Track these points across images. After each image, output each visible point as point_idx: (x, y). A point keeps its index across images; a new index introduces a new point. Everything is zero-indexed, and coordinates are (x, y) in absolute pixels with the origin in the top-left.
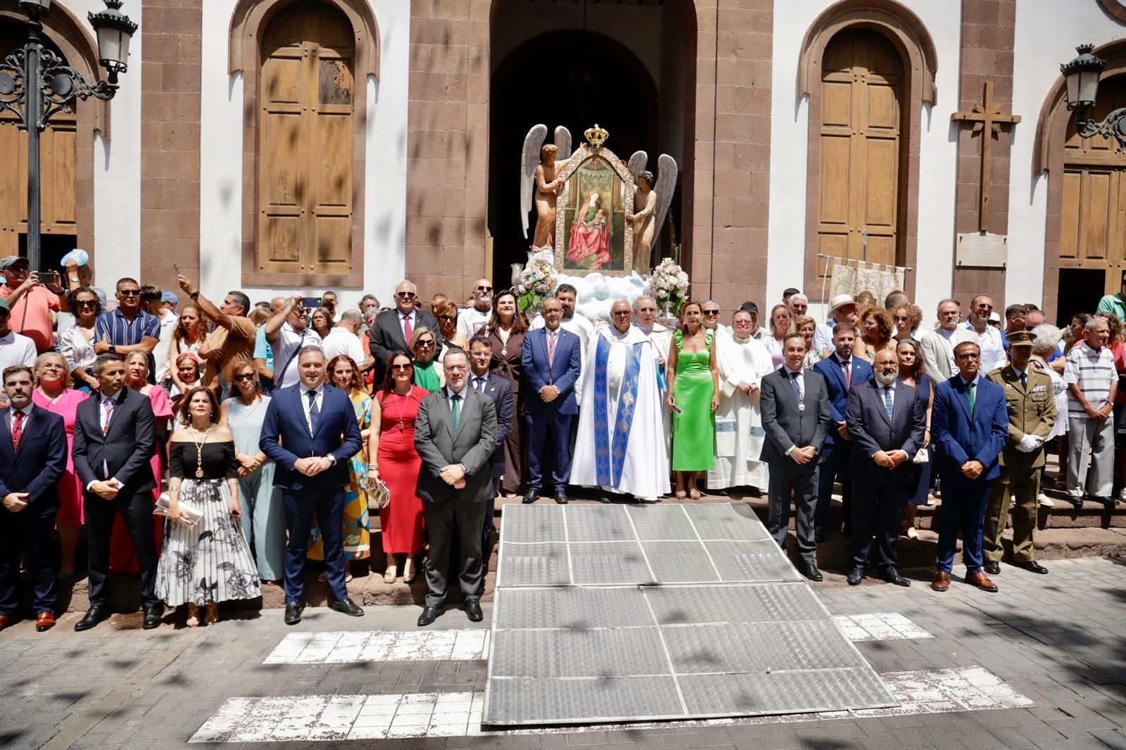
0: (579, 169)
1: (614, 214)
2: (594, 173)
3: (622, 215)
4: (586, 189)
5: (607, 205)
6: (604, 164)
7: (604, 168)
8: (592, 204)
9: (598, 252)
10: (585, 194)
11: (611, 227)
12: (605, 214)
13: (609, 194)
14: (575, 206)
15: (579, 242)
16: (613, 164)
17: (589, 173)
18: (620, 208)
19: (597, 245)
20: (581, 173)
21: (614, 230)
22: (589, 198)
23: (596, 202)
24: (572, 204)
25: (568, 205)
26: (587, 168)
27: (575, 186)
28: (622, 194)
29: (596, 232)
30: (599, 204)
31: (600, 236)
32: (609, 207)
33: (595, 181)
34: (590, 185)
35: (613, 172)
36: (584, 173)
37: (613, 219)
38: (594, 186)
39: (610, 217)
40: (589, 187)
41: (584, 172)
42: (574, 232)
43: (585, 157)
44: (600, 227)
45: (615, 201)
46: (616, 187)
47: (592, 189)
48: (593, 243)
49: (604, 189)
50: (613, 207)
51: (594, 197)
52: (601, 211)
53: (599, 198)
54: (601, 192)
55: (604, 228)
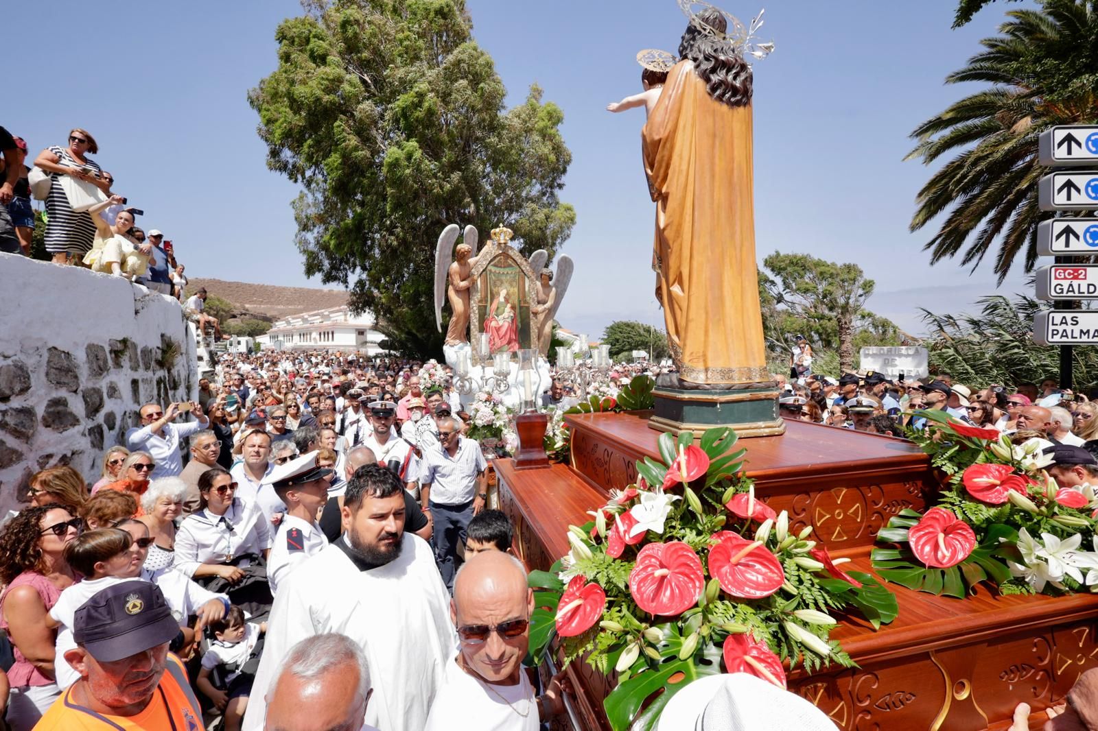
0: (489, 268)
1: (521, 308)
2: (502, 270)
3: (528, 308)
4: (495, 286)
6: (510, 261)
7: (510, 266)
8: (502, 299)
9: (509, 343)
10: (495, 290)
11: (519, 320)
12: (513, 308)
13: (516, 290)
14: (486, 302)
16: (519, 261)
17: (498, 270)
18: (525, 302)
19: (508, 336)
20: (490, 271)
21: (521, 322)
22: (498, 294)
23: (505, 298)
24: (484, 299)
25: (480, 301)
26: (495, 265)
27: (485, 282)
28: (527, 289)
29: (506, 325)
30: (507, 300)
31: (510, 328)
32: (516, 302)
33: (503, 278)
34: (499, 282)
35: (518, 269)
37: (520, 313)
38: (502, 283)
39: (518, 310)
40: (498, 283)
41: (493, 269)
42: (487, 325)
43: (493, 255)
44: (509, 320)
45: (521, 296)
46: (521, 283)
47: (501, 286)
48: (505, 335)
49: (511, 285)
50: (520, 301)
51: (503, 293)
52: (509, 305)
53: (508, 294)
54: (509, 288)
55: (513, 320)
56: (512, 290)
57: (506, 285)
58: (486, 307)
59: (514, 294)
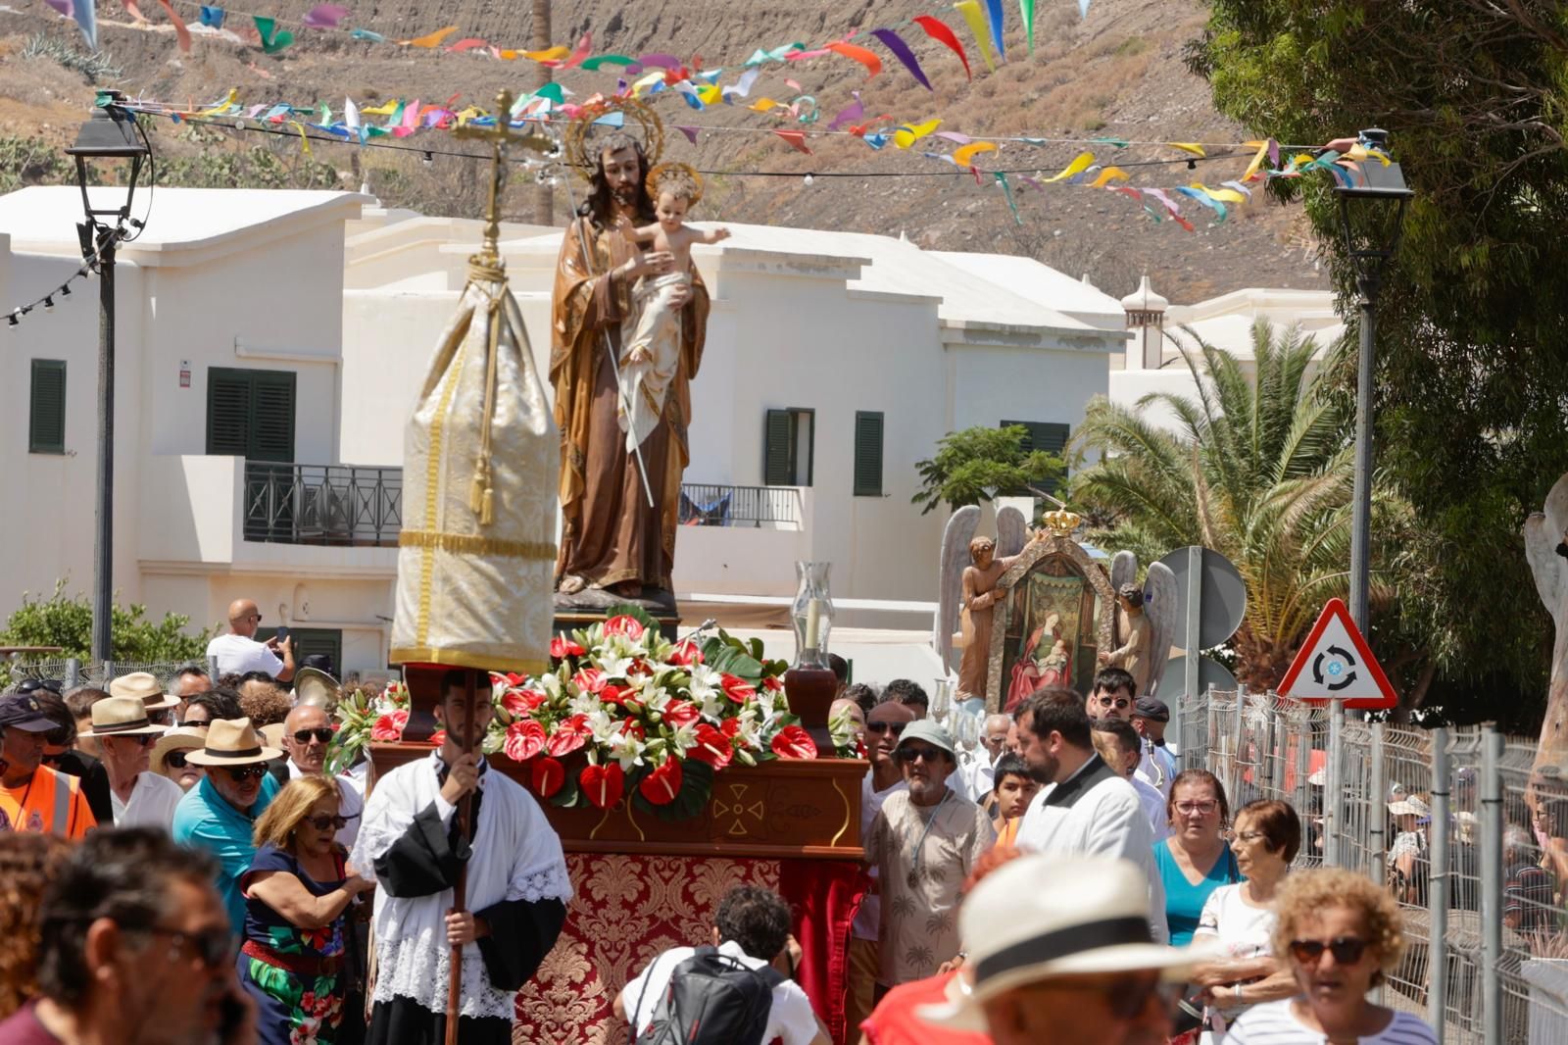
0: (1032, 575)
1: (1081, 649)
2: (1054, 581)
3: (1094, 651)
4: (1039, 606)
5: (1071, 632)
6: (1071, 567)
7: (1070, 574)
8: (1048, 631)
10: (1037, 614)
11: (1075, 670)
12: (1067, 647)
13: (1076, 617)
14: (1021, 634)
15: (1024, 691)
16: (1085, 567)
17: (1046, 580)
18: (1092, 640)
20: (1034, 581)
21: (1079, 674)
22: (1043, 621)
23: (1054, 629)
24: (1016, 628)
25: (1010, 631)
26: (1043, 572)
27: (1022, 600)
28: (1096, 617)
29: (1052, 676)
30: (1057, 633)
31: (1057, 683)
32: (1074, 638)
33: (1055, 594)
34: (1046, 600)
35: (1084, 581)
36: (1038, 580)
37: (1079, 658)
38: (1052, 602)
39: (1075, 652)
40: (1045, 602)
41: (1039, 578)
42: (1016, 673)
44: (1058, 668)
45: (1084, 629)
46: (1087, 606)
47: (1049, 607)
49: (1068, 609)
50: (1080, 638)
51: (1052, 620)
52: (1060, 643)
53: (1060, 623)
54: (1063, 612)
55: (1063, 670)
56: (1068, 617)
57: (1059, 606)
58: (1018, 641)
59: (1071, 623)
